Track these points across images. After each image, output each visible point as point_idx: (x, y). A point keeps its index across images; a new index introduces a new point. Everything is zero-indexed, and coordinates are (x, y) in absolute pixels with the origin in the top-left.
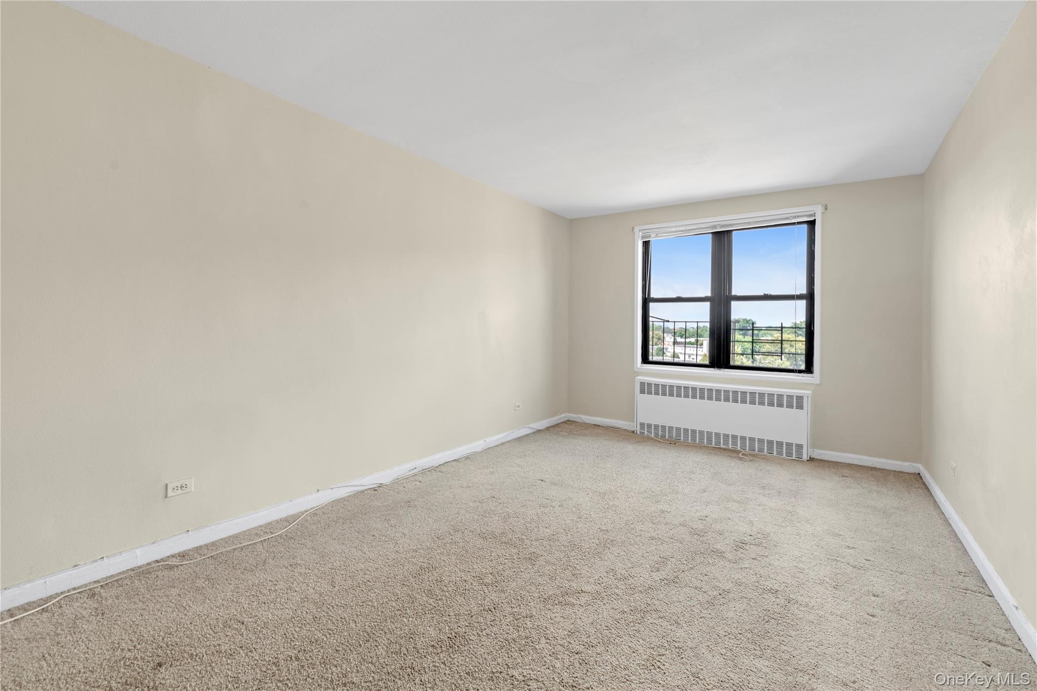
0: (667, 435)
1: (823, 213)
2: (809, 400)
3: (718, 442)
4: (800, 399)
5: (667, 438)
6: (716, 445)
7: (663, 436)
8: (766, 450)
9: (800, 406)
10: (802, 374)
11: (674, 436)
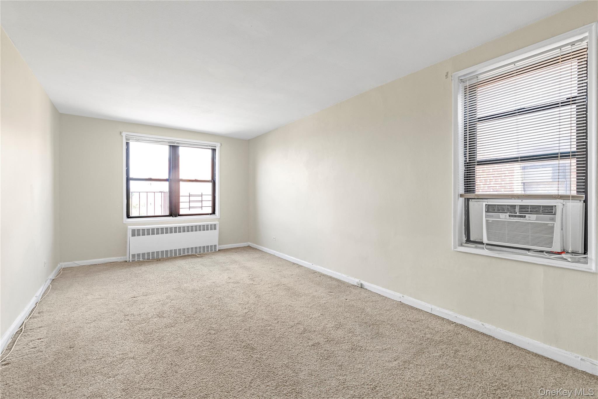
0: (151, 257)
1: (220, 147)
2: (218, 225)
3: (180, 254)
4: (215, 225)
5: (151, 259)
6: (179, 255)
7: (148, 259)
8: (202, 251)
9: (215, 229)
10: (212, 215)
11: (155, 257)
